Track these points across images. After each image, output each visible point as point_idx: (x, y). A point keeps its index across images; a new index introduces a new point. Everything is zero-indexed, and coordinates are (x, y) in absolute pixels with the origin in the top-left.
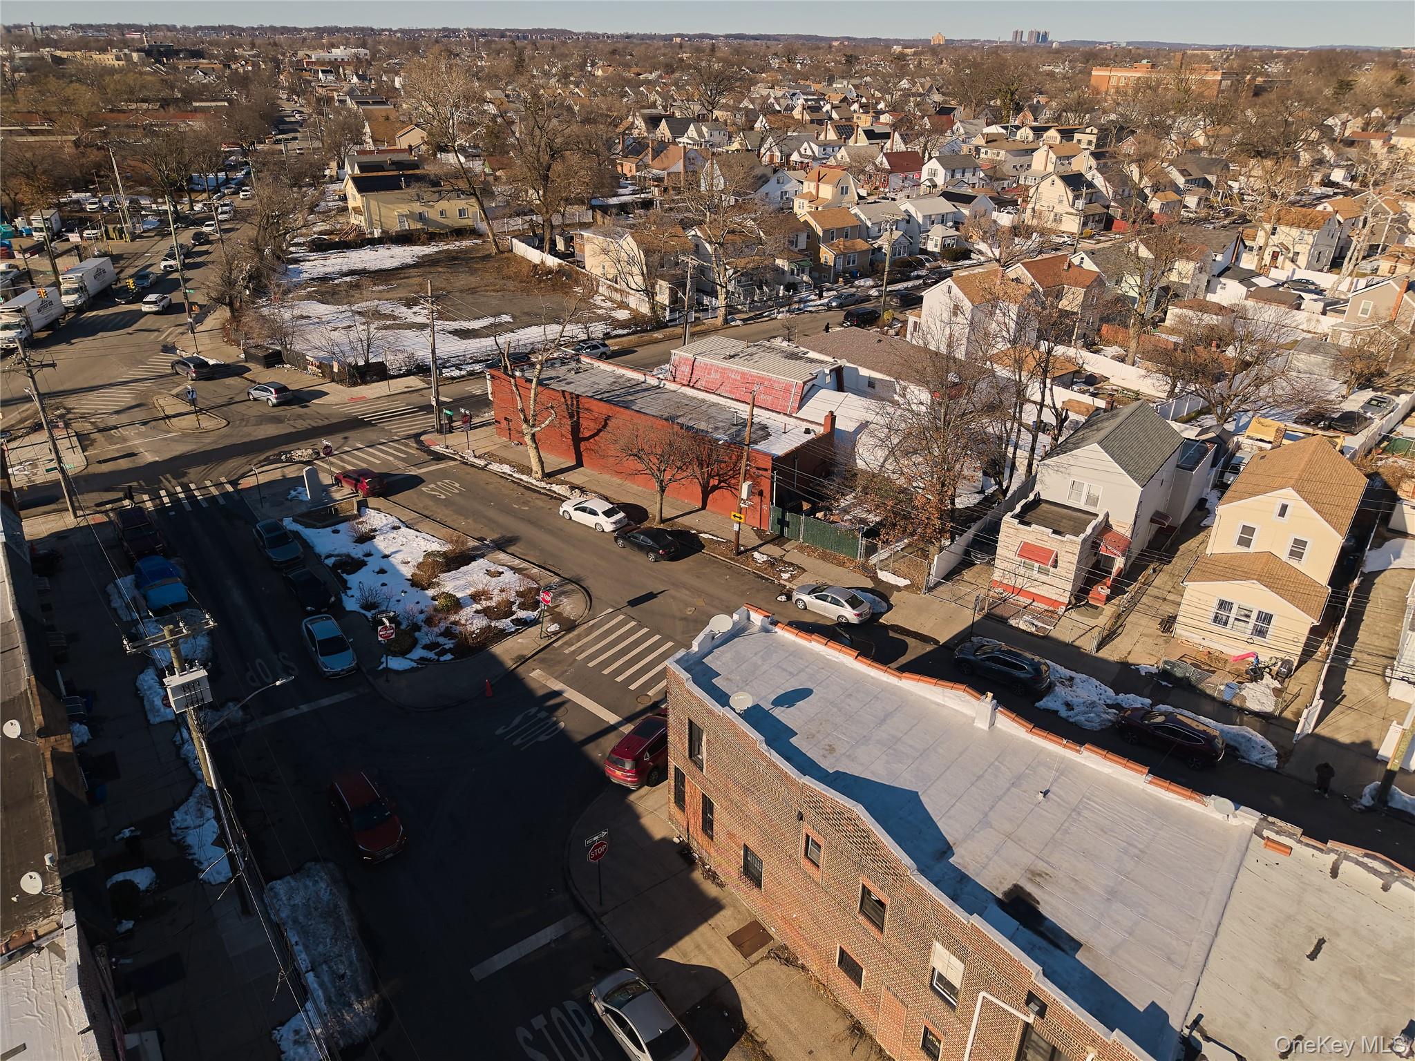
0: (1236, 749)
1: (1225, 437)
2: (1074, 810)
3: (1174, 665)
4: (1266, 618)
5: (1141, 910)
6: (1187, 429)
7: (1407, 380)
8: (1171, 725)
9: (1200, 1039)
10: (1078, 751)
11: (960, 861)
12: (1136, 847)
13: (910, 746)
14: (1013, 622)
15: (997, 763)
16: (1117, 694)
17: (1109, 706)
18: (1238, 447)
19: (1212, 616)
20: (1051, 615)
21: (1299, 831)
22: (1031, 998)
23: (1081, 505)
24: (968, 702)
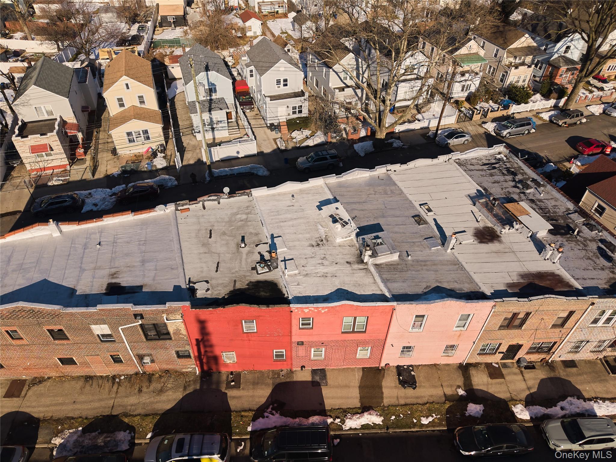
0: (162, 185)
1: (92, 62)
2: (114, 243)
3: (125, 167)
4: (146, 132)
5: (155, 260)
6: (75, 64)
7: (147, 15)
8: (136, 190)
9: (193, 285)
10: (102, 220)
11: (81, 291)
12: (142, 241)
13: (30, 263)
14: (50, 184)
15: (73, 245)
16: (111, 189)
17: (111, 196)
18: (100, 65)
19: (127, 140)
20: (65, 172)
21: (188, 201)
22: (136, 316)
23: (46, 117)
24: (44, 229)
